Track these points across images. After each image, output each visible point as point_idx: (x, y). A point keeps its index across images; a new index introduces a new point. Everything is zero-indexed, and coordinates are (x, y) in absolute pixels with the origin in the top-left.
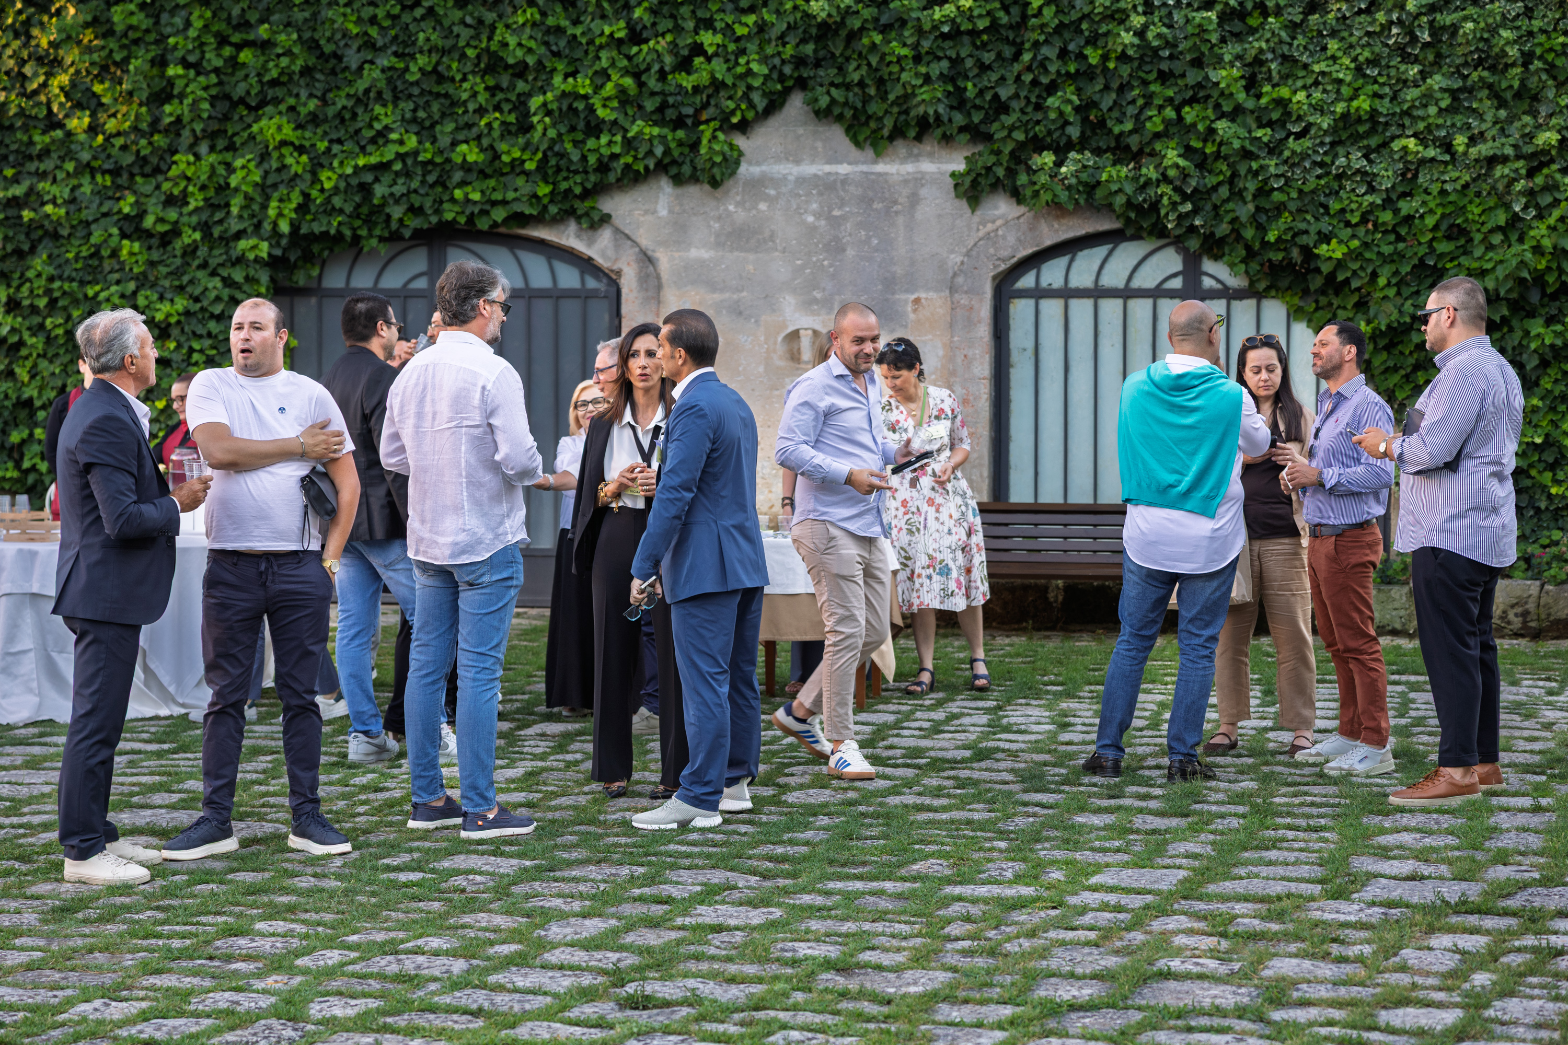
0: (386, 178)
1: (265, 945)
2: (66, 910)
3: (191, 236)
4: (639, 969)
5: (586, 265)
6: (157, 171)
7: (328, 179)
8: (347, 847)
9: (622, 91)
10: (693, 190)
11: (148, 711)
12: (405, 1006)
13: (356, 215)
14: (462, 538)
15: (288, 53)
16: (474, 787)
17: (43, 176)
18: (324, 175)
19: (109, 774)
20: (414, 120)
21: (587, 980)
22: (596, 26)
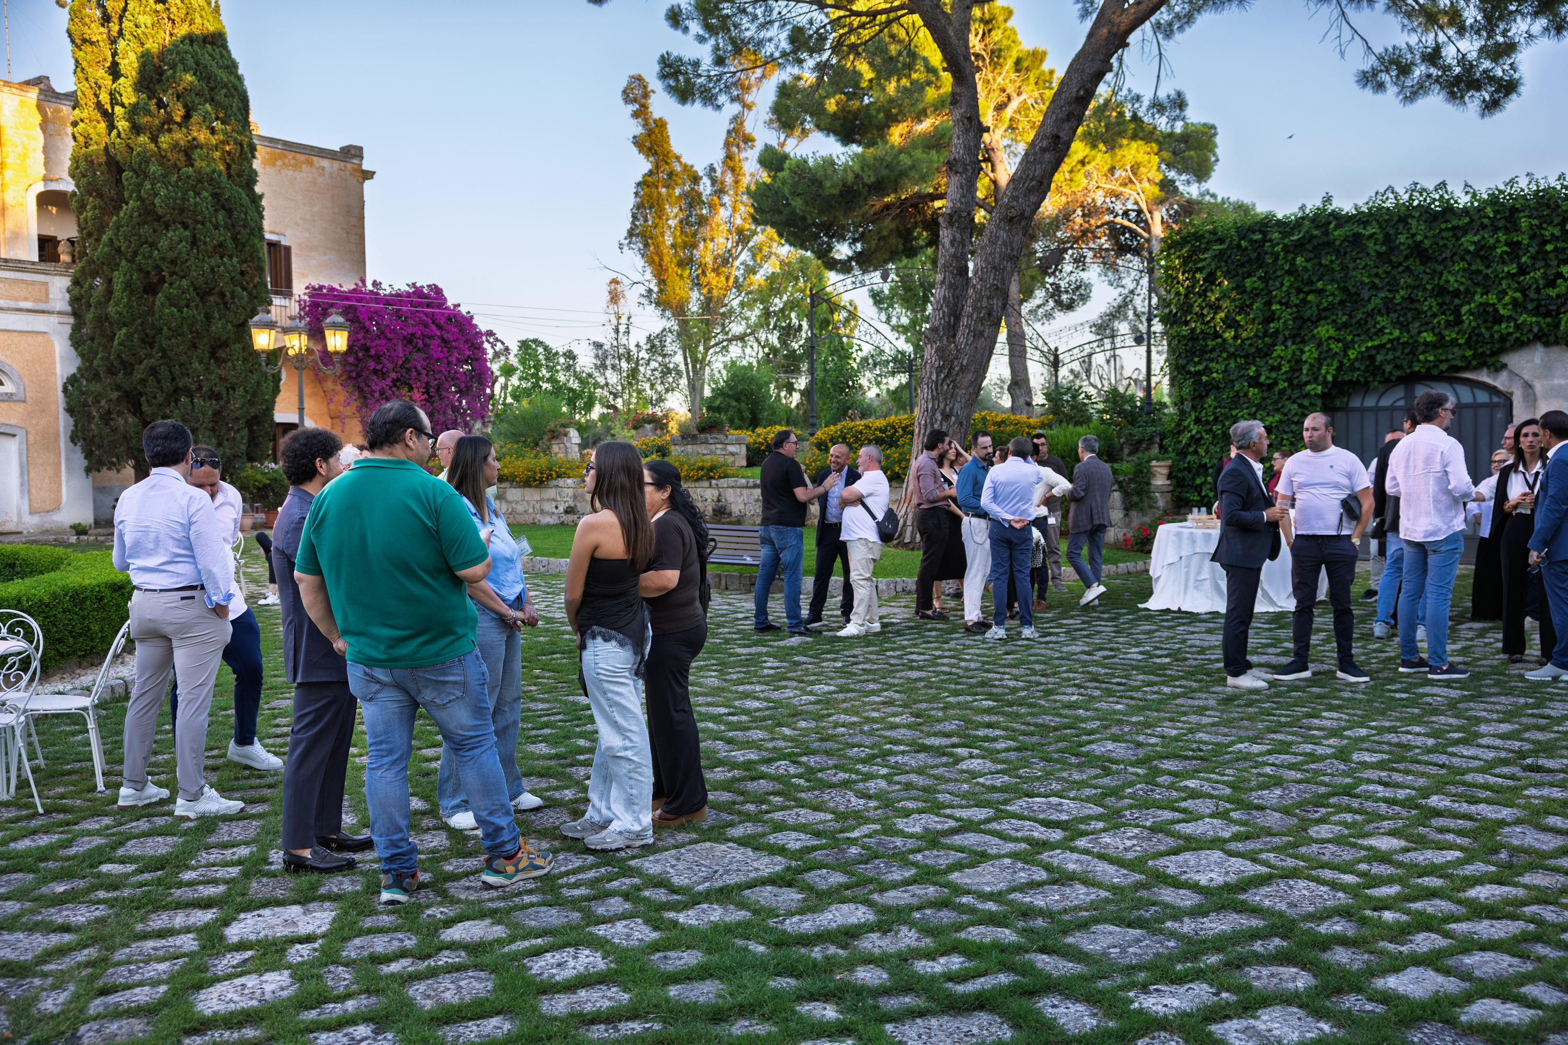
0: (1383, 352)
1: (1328, 723)
2: (1229, 700)
3: (1282, 385)
4: (1533, 751)
5: (1493, 390)
6: (1267, 355)
7: (1352, 354)
8: (1366, 679)
9: (1514, 301)
10: (1556, 350)
11: (1264, 610)
12: (1403, 759)
13: (1366, 370)
14: (1430, 528)
15: (1332, 294)
16: (1435, 653)
17: (1212, 360)
18: (1350, 352)
19: (1246, 638)
20: (1398, 322)
21: (1503, 755)
22: (1499, 268)
